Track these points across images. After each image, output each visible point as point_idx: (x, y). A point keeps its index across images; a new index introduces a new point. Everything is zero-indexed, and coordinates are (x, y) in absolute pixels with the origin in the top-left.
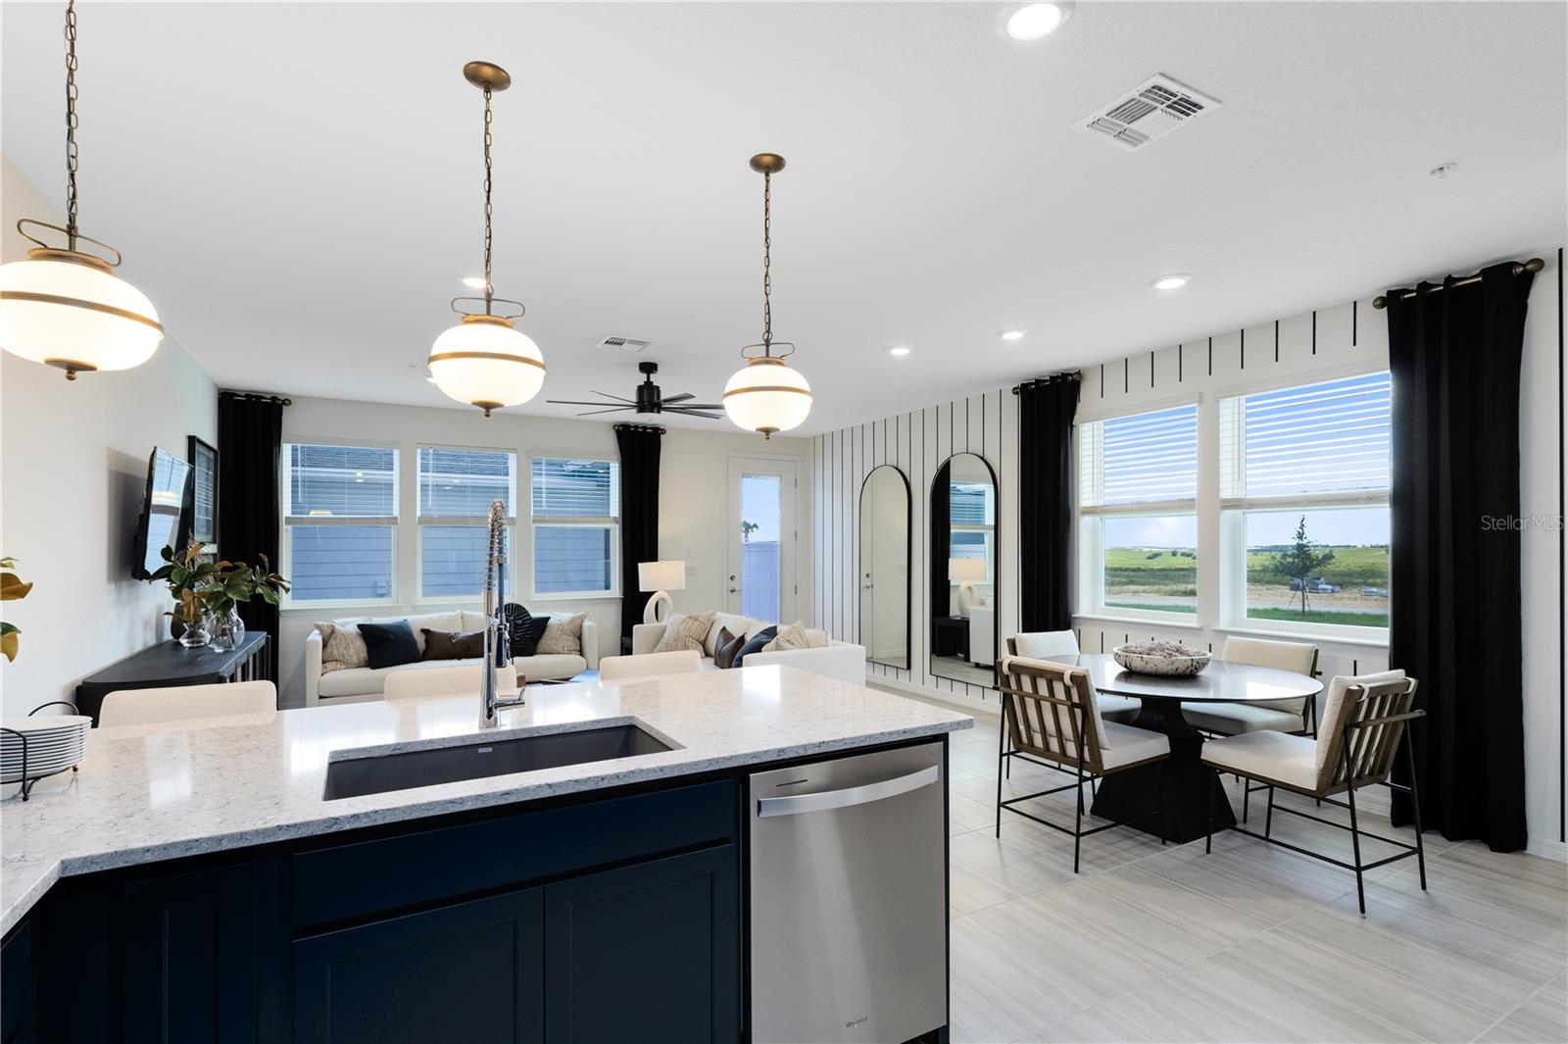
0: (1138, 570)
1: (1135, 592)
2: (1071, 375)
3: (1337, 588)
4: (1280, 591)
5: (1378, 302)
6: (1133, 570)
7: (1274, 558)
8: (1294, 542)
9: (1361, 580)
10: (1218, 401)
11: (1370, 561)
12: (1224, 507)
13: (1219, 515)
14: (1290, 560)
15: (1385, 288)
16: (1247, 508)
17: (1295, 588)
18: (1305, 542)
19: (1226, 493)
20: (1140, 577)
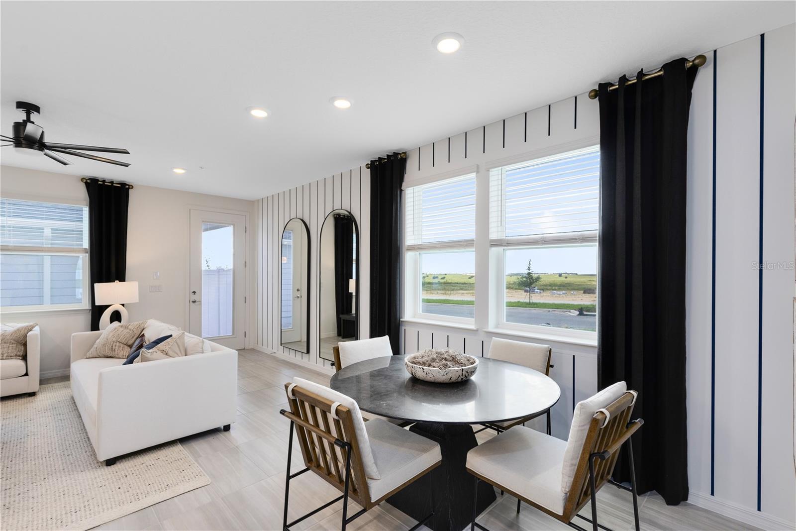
0: (465, 283)
1: (463, 294)
2: (400, 154)
3: (542, 291)
4: (520, 293)
5: (593, 94)
6: (463, 284)
7: (518, 278)
8: (527, 272)
9: (550, 288)
10: (488, 171)
11: (553, 279)
12: (492, 245)
13: (488, 250)
14: (525, 279)
15: (597, 82)
16: (505, 246)
17: (526, 291)
18: (530, 271)
19: (493, 235)
20: (466, 287)
